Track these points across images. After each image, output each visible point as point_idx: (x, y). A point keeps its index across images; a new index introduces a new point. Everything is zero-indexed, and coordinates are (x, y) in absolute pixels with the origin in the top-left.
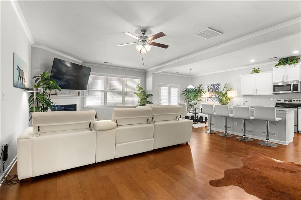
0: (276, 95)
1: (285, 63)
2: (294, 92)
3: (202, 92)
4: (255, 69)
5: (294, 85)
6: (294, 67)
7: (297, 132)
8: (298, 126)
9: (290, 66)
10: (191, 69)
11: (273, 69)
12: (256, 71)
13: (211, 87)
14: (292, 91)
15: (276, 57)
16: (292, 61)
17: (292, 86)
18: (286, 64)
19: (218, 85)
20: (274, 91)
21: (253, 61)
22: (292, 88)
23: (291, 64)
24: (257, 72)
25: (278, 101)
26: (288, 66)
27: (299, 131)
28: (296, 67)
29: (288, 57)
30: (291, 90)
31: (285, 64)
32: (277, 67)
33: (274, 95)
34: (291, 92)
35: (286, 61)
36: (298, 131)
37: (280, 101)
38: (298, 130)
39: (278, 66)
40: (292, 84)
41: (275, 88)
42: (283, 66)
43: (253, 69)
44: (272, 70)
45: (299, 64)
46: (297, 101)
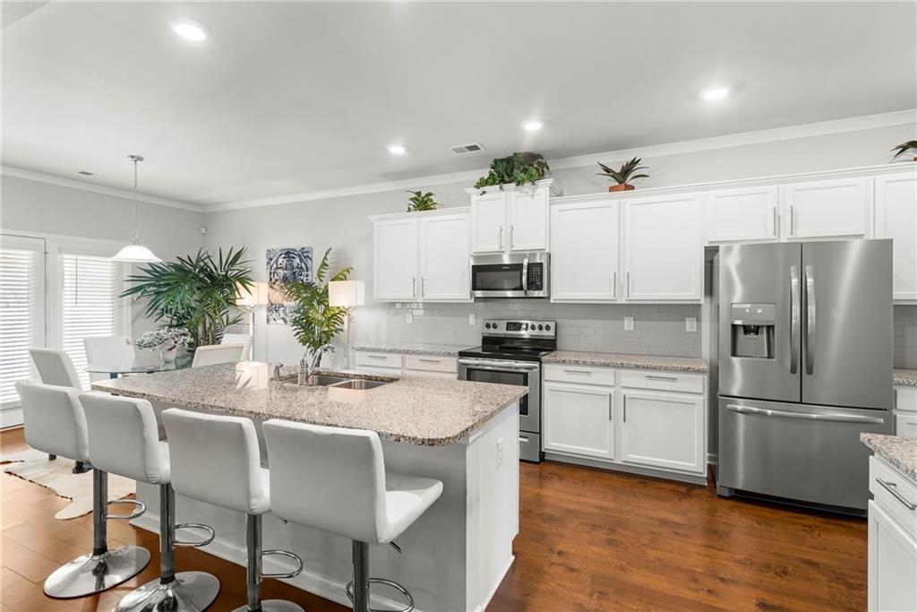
0: (481, 304)
1: (507, 179)
2: (531, 293)
3: (238, 284)
4: (419, 194)
5: (529, 266)
6: (533, 196)
7: (538, 460)
8: (540, 433)
9: (522, 192)
10: (137, 159)
11: (472, 198)
12: (423, 203)
13: (280, 260)
14: (526, 292)
16: (525, 171)
17: (525, 271)
18: (509, 182)
19: (305, 255)
20: (475, 288)
21: (397, 150)
22: (524, 279)
23: (524, 182)
24: (427, 208)
25: (488, 326)
26: (516, 190)
27: (544, 453)
28: (535, 197)
29: (515, 155)
30: (521, 288)
31: (505, 182)
32: (484, 192)
33: (477, 304)
34: (521, 293)
35: (508, 170)
36: (540, 452)
37: (495, 326)
38: (543, 450)
39: (486, 188)
40: (526, 262)
41: (478, 275)
42: (501, 188)
43: (414, 196)
44: (468, 202)
45: (544, 186)
46: (541, 328)
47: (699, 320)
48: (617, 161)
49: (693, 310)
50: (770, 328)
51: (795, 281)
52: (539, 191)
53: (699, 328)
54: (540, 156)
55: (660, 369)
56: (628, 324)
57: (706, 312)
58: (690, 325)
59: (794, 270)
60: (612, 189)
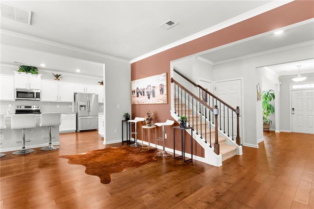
2: (36, 99)
5: (37, 93)
6: (36, 77)
11: (16, 74)
15: (18, 63)
16: (34, 71)
17: (35, 94)
18: (29, 72)
20: (17, 97)
22: (35, 96)
23: (34, 73)
25: (18, 107)
26: (31, 75)
29: (31, 66)
30: (34, 98)
32: (20, 73)
33: (16, 101)
34: (34, 99)
35: (28, 69)
37: (20, 107)
40: (35, 92)
41: (19, 94)
42: (26, 73)
44: (14, 74)
45: (39, 76)
46: (36, 107)
47: (72, 105)
48: (56, 73)
49: (71, 103)
50: (85, 106)
51: (88, 99)
52: (38, 76)
53: (72, 107)
54: (37, 68)
55: (68, 113)
56: (58, 106)
57: (73, 104)
58: (70, 106)
59: (88, 98)
60: (55, 79)
